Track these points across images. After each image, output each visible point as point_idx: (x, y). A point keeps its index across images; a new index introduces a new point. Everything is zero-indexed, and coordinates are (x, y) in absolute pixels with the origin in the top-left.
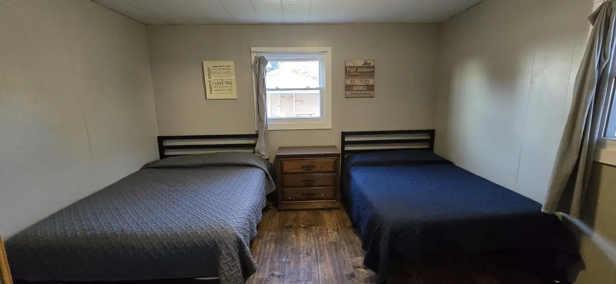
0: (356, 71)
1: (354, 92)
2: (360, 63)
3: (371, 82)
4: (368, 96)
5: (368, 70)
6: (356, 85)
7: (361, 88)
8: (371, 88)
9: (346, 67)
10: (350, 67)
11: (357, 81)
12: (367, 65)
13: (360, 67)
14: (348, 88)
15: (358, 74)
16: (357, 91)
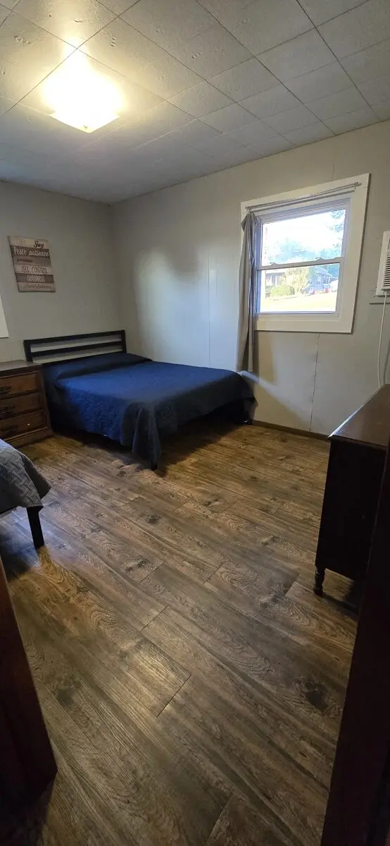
0: (27, 254)
1: (30, 284)
2: (30, 243)
3: (49, 271)
4: (48, 290)
5: (42, 254)
6: (31, 275)
7: (38, 279)
8: (49, 279)
9: (11, 248)
10: (18, 247)
11: (31, 269)
12: (39, 247)
13: (32, 249)
14: (19, 277)
15: (30, 258)
16: (32, 282)
